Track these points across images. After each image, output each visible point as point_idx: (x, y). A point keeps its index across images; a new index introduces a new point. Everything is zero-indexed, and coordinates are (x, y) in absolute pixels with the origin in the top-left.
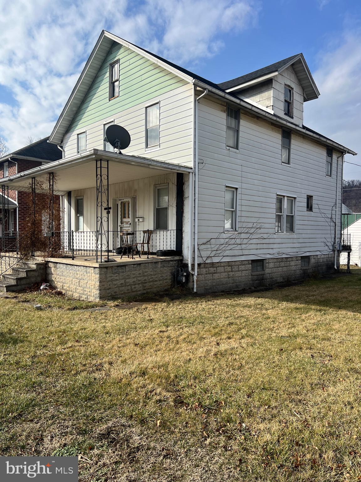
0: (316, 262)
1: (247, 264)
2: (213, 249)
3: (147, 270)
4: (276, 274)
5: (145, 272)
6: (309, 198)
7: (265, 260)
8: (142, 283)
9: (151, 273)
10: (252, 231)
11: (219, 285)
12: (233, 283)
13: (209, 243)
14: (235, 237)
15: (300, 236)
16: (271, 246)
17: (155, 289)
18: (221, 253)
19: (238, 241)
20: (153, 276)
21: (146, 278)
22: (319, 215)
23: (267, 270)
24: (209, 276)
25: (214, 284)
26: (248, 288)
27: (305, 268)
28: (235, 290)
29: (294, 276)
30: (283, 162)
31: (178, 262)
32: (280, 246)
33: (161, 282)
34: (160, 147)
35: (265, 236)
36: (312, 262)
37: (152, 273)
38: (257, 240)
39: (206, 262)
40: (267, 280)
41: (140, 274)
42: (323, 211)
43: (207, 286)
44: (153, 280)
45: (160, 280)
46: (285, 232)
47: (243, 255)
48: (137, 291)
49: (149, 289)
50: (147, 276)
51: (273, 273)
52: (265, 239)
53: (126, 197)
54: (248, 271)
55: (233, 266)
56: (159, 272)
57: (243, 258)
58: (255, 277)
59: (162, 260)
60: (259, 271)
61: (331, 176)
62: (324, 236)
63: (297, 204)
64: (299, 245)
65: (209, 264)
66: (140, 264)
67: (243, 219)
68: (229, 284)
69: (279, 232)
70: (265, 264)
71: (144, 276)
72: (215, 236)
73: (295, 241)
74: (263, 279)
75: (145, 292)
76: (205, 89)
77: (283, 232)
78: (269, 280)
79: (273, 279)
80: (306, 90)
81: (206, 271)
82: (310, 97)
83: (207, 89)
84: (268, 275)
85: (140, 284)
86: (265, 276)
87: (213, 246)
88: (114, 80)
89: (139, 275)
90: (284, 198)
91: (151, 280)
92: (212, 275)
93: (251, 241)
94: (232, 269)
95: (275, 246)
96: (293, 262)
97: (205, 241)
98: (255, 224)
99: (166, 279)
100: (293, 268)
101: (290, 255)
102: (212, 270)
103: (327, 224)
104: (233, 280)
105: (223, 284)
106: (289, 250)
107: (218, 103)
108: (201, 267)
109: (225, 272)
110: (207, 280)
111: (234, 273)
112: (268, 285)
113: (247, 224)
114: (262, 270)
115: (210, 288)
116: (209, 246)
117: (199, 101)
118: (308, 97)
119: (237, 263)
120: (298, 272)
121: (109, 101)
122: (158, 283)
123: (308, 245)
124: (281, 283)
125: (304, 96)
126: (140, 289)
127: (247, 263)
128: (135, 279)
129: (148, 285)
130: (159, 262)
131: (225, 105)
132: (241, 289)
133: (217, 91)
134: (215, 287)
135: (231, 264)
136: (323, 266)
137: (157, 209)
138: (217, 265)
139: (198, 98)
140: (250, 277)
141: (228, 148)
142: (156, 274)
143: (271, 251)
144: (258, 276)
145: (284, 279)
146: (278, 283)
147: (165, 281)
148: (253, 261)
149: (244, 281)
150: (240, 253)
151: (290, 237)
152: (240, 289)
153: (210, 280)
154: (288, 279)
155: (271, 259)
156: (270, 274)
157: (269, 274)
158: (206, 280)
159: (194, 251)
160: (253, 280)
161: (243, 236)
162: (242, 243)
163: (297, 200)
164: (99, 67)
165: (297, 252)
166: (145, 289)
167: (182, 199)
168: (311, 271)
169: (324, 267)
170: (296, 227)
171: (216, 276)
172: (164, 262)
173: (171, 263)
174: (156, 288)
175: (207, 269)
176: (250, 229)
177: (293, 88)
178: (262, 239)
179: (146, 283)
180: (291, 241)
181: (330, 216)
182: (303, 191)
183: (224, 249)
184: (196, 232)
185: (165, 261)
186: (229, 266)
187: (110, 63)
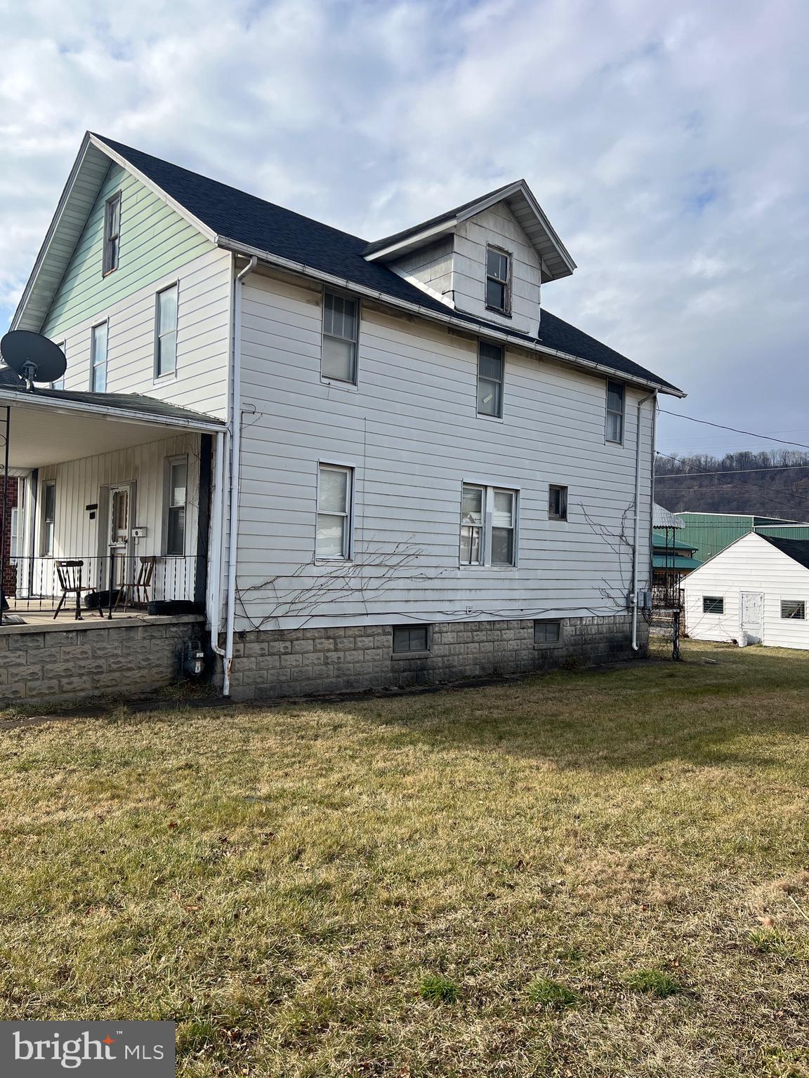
0: (578, 633)
1: (378, 634)
2: (281, 600)
3: (104, 644)
4: (461, 657)
5: (99, 649)
6: (559, 491)
7: (431, 627)
8: (90, 673)
9: (115, 652)
10: (394, 560)
11: (297, 680)
12: (338, 677)
13: (270, 586)
14: (345, 573)
15: (531, 574)
16: (450, 595)
17: (128, 688)
18: (305, 608)
19: (354, 583)
20: (120, 659)
21: (101, 662)
22: (588, 529)
23: (436, 647)
24: (271, 661)
25: (283, 678)
26: (380, 688)
27: (544, 646)
28: (344, 691)
29: (513, 664)
30: (479, 413)
31: (193, 626)
32: (473, 595)
33: (144, 672)
34: (176, 376)
35: (431, 573)
36: (565, 633)
37: (119, 652)
38: (409, 581)
39: (262, 628)
40: (437, 671)
41: (83, 652)
42: (596, 520)
43: (263, 683)
44: (120, 667)
45: (139, 668)
46: (488, 565)
47: (367, 614)
48: (74, 691)
49: (109, 687)
50: (106, 657)
51: (453, 655)
52: (431, 578)
53: (121, 483)
54: (381, 650)
55: (339, 637)
56: (139, 650)
57: (368, 621)
58: (401, 663)
59: (145, 624)
60: (414, 651)
61: (620, 444)
62: (599, 575)
63: (522, 503)
64: (528, 595)
65: (270, 632)
66: (85, 631)
67: (368, 535)
68: (328, 677)
69: (472, 563)
70: (431, 634)
71: (95, 657)
72: (291, 570)
73: (516, 585)
74: (422, 669)
75: (97, 693)
76: (251, 256)
77: (483, 565)
78: (441, 670)
79: (454, 670)
80: (545, 257)
81: (262, 649)
82: (558, 271)
83: (254, 257)
84: (440, 659)
85: (83, 675)
86: (429, 661)
87: (280, 594)
88: (113, 236)
89: (82, 655)
90: (486, 491)
91: (114, 666)
92: (280, 657)
93: (392, 584)
94: (336, 644)
95: (459, 595)
96: (512, 631)
97: (258, 582)
98: (402, 547)
99: (159, 666)
100: (513, 645)
101: (501, 616)
102: (279, 646)
103: (609, 549)
104: (339, 670)
105: (308, 679)
106: (498, 605)
107: (299, 286)
108: (247, 639)
109: (315, 651)
110: (263, 669)
111: (341, 654)
112: (437, 682)
113: (381, 545)
114: (424, 647)
115: (272, 688)
116: (271, 594)
117: (244, 280)
118: (554, 272)
119: (350, 633)
120: (525, 654)
121: (104, 277)
122: (136, 674)
123: (551, 594)
124: (474, 677)
125: (542, 271)
126: (85, 686)
127: (380, 631)
128: (71, 665)
129: (105, 678)
130: (138, 626)
131: (319, 288)
132: (361, 690)
133: (280, 260)
134: (285, 685)
135: (334, 634)
136: (599, 643)
137: (170, 509)
138: (294, 635)
139: (239, 275)
140: (388, 663)
141: (325, 380)
142: (129, 654)
143: (446, 607)
144: (411, 661)
145: (483, 669)
146: (468, 677)
147: (155, 670)
148: (396, 628)
149: (368, 673)
150: (360, 608)
151: (502, 575)
152: (357, 691)
153: (273, 668)
154: (496, 670)
155: (446, 625)
156: (446, 658)
157: (443, 656)
158: (260, 669)
159: (226, 604)
160: (393, 670)
161: (367, 571)
162: (365, 588)
163: (521, 495)
164: (90, 207)
165: (522, 610)
166: (97, 688)
167: (210, 489)
168: (563, 652)
169: (602, 645)
170: (520, 554)
171: (291, 660)
172: (152, 627)
173: (174, 629)
174: (128, 684)
175: (265, 645)
176: (389, 557)
177: (511, 254)
178: (421, 580)
179: (102, 673)
180: (507, 584)
181: (618, 531)
182: (539, 476)
183: (313, 599)
184: (233, 562)
185: (153, 625)
186: (328, 638)
187: (107, 199)
